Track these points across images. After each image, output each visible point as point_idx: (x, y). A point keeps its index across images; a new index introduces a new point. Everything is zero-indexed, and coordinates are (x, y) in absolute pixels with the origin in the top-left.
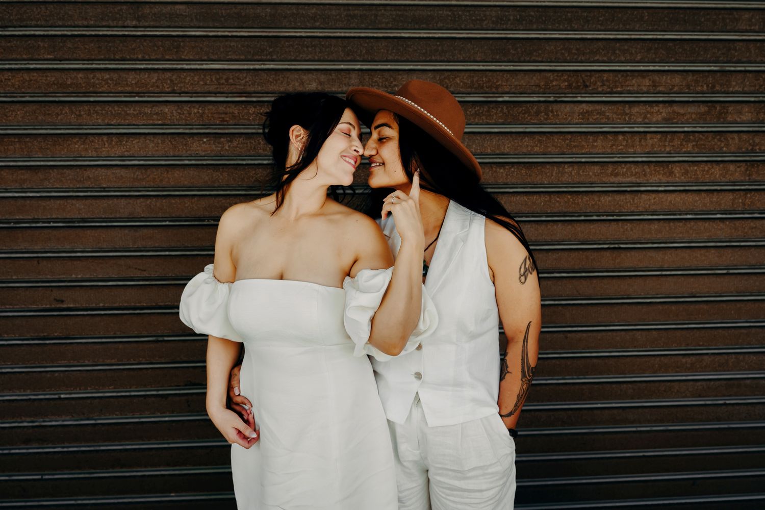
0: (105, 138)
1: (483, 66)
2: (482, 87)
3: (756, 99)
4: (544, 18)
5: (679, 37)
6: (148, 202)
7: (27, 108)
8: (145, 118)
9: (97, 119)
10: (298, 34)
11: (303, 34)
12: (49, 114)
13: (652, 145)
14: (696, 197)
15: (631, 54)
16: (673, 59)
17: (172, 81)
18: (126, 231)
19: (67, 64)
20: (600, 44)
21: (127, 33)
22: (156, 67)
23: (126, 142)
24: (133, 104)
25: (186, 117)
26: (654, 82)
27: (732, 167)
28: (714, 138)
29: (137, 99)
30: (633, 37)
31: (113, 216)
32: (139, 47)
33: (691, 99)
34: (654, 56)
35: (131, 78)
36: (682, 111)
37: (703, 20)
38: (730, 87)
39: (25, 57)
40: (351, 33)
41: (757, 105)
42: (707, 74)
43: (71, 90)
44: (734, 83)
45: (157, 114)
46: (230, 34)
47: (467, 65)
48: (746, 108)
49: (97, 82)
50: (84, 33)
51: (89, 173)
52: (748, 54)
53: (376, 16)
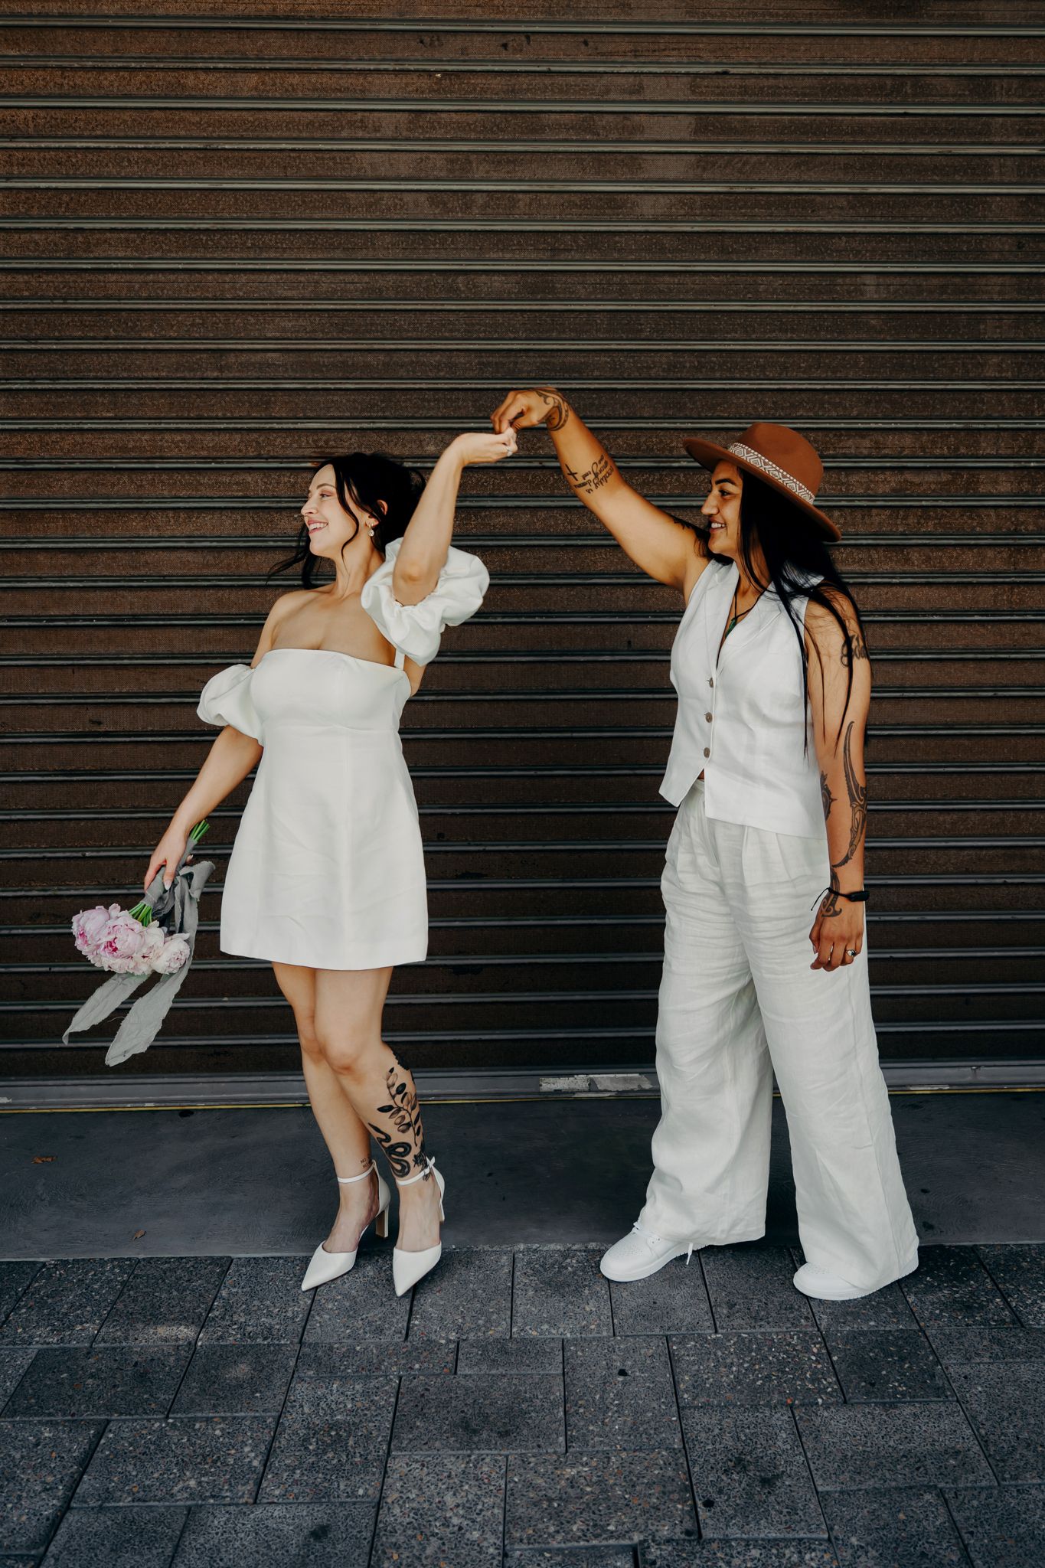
0: (170, 513)
1: (653, 423)
2: (652, 450)
3: (1017, 465)
4: (729, 365)
5: (907, 387)
6: (220, 594)
7: (77, 476)
8: (222, 489)
9: (162, 490)
10: (417, 386)
11: (424, 386)
12: (103, 484)
13: (880, 523)
14: (944, 592)
15: (845, 408)
16: (900, 415)
17: (258, 443)
18: (189, 632)
19: (129, 423)
20: (804, 395)
21: (205, 386)
22: (239, 426)
23: (198, 518)
24: (209, 472)
25: (273, 487)
26: (876, 443)
27: (990, 553)
28: (963, 515)
29: (213, 465)
30: (846, 387)
31: (173, 612)
32: (220, 403)
33: (928, 465)
34: (875, 411)
35: (208, 440)
36: (917, 480)
37: (936, 365)
38: (980, 450)
39: (78, 415)
40: (483, 384)
41: (1018, 472)
42: (947, 433)
43: (133, 454)
44: (984, 445)
45: (237, 484)
46: (332, 387)
47: (632, 423)
48: (1003, 477)
49: (165, 445)
50: (153, 386)
51: (151, 557)
52: (1000, 408)
53: (516, 363)
